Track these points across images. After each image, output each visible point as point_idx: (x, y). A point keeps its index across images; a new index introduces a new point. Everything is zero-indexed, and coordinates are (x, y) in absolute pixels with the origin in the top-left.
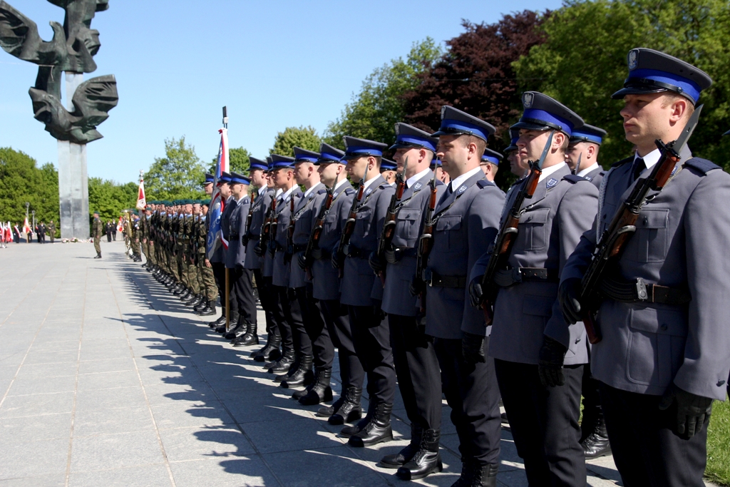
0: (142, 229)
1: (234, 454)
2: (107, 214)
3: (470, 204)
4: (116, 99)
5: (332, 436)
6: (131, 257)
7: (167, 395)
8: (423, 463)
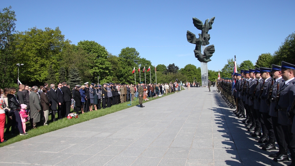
0: (220, 84)
1: (230, 148)
2: (213, 79)
3: (290, 88)
4: (214, 50)
5: (258, 146)
6: (218, 91)
7: (218, 131)
8: (282, 158)
